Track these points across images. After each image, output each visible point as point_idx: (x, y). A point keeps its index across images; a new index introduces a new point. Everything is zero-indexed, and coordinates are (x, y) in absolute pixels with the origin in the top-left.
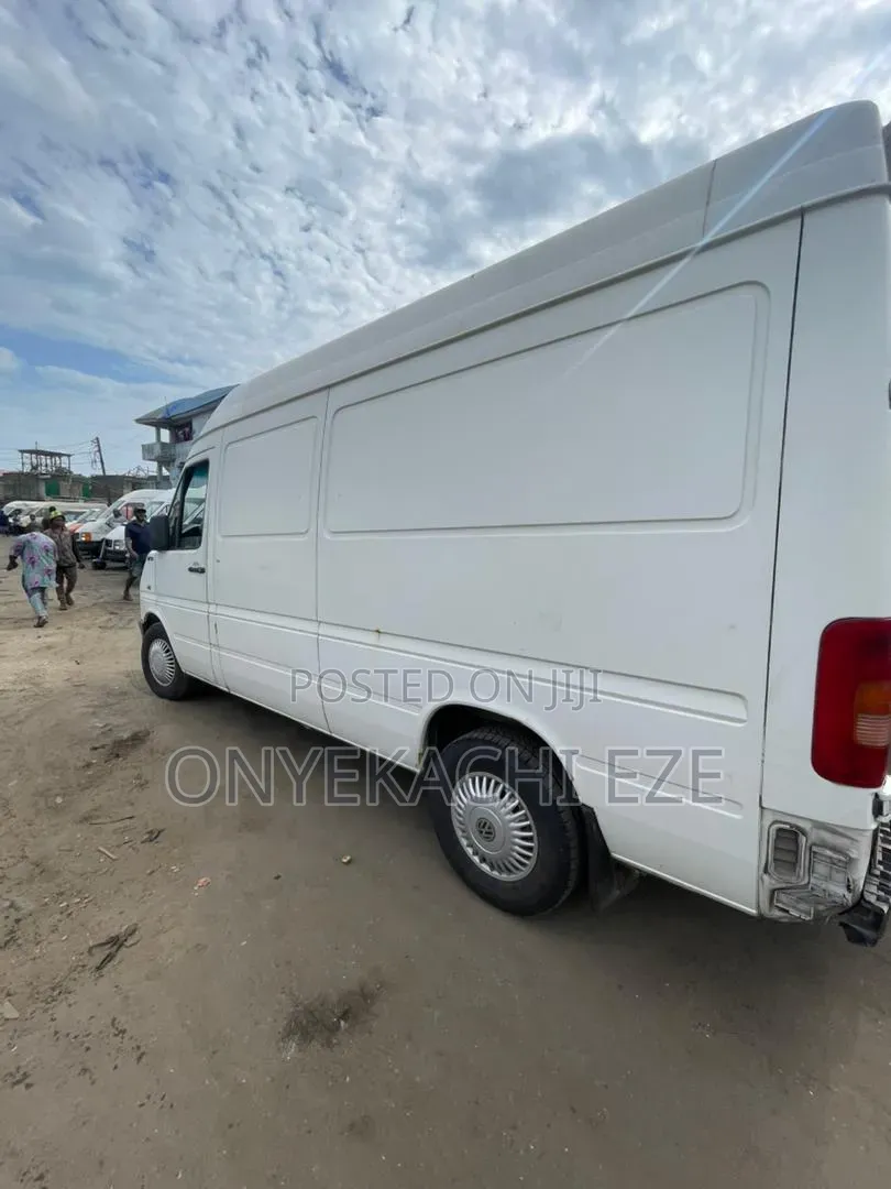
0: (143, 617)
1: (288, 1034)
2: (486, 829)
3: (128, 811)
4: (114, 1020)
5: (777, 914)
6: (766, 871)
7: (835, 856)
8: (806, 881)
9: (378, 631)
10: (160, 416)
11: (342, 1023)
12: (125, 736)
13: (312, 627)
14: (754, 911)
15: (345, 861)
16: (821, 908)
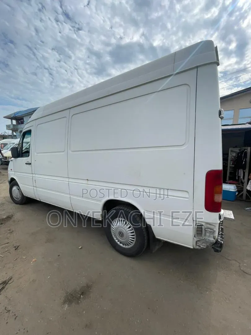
0: (9, 179)
1: (64, 302)
2: (121, 234)
3: (7, 241)
4: (6, 308)
5: (198, 247)
6: (195, 237)
7: (211, 231)
8: (204, 238)
9: (87, 180)
10: (12, 116)
11: (82, 296)
12: (4, 217)
13: (67, 180)
14: (192, 247)
15: (80, 248)
16: (208, 244)
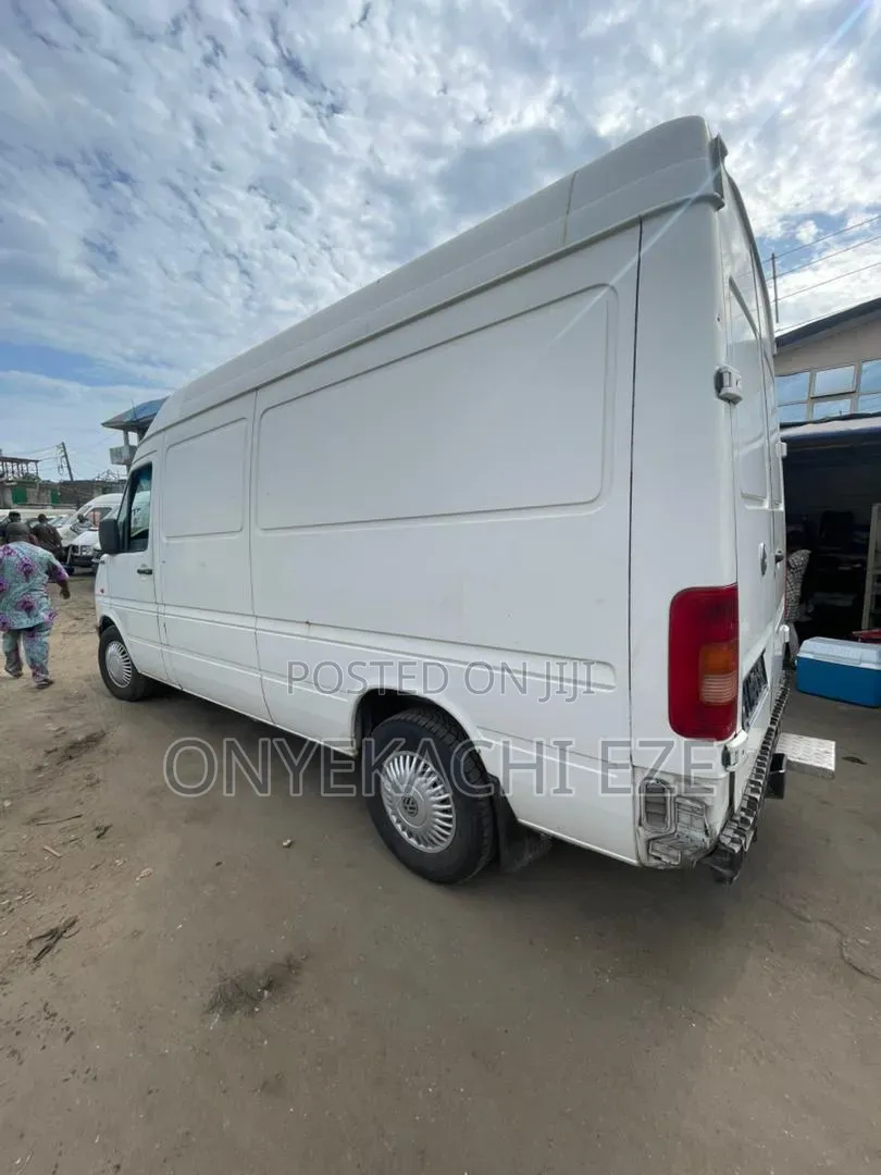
0: (98, 621)
10: (128, 419)
12: (80, 738)
